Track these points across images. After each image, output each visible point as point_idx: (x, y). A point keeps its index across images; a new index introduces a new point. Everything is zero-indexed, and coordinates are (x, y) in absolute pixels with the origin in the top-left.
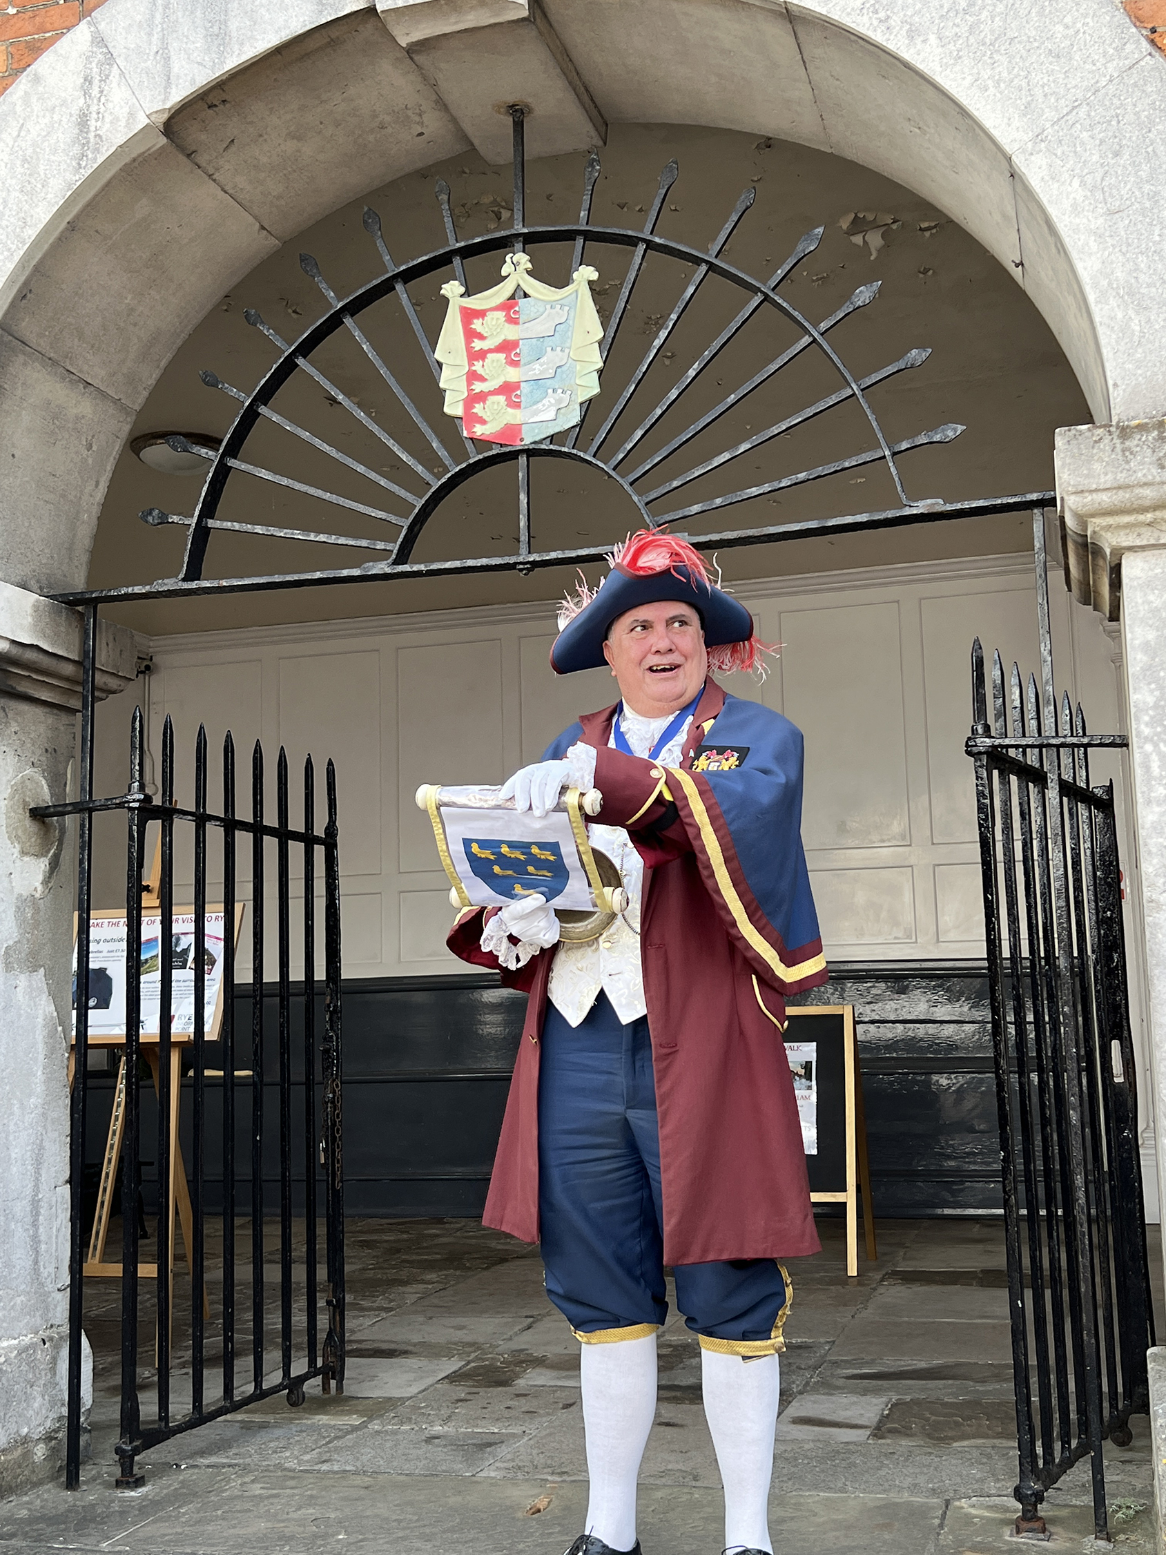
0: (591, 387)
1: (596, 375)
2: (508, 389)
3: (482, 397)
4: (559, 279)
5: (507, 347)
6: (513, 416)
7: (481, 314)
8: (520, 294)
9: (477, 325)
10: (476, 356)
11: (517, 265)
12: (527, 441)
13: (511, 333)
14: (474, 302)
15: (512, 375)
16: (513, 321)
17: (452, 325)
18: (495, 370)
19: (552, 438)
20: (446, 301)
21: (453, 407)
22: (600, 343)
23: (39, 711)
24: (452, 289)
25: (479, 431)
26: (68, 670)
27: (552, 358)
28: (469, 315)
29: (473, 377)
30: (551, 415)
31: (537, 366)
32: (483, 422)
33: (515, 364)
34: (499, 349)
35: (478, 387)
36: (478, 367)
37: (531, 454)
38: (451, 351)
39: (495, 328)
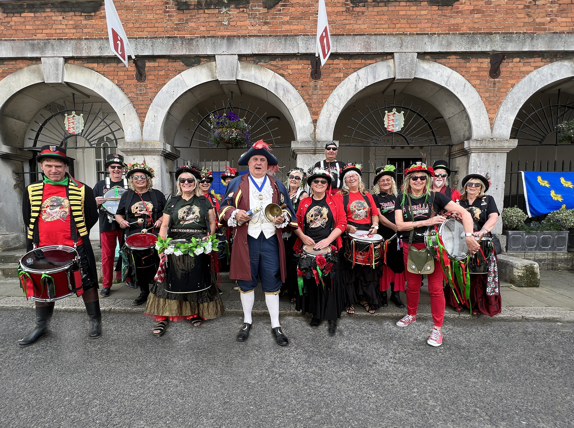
2: (393, 125)
3: (389, 126)
4: (400, 112)
8: (395, 113)
10: (389, 120)
11: (394, 110)
13: (393, 118)
14: (389, 114)
15: (393, 123)
17: (386, 116)
18: (391, 123)
19: (398, 132)
21: (386, 126)
24: (386, 112)
25: (389, 130)
29: (388, 123)
37: (395, 133)
38: (386, 119)
39: (391, 117)
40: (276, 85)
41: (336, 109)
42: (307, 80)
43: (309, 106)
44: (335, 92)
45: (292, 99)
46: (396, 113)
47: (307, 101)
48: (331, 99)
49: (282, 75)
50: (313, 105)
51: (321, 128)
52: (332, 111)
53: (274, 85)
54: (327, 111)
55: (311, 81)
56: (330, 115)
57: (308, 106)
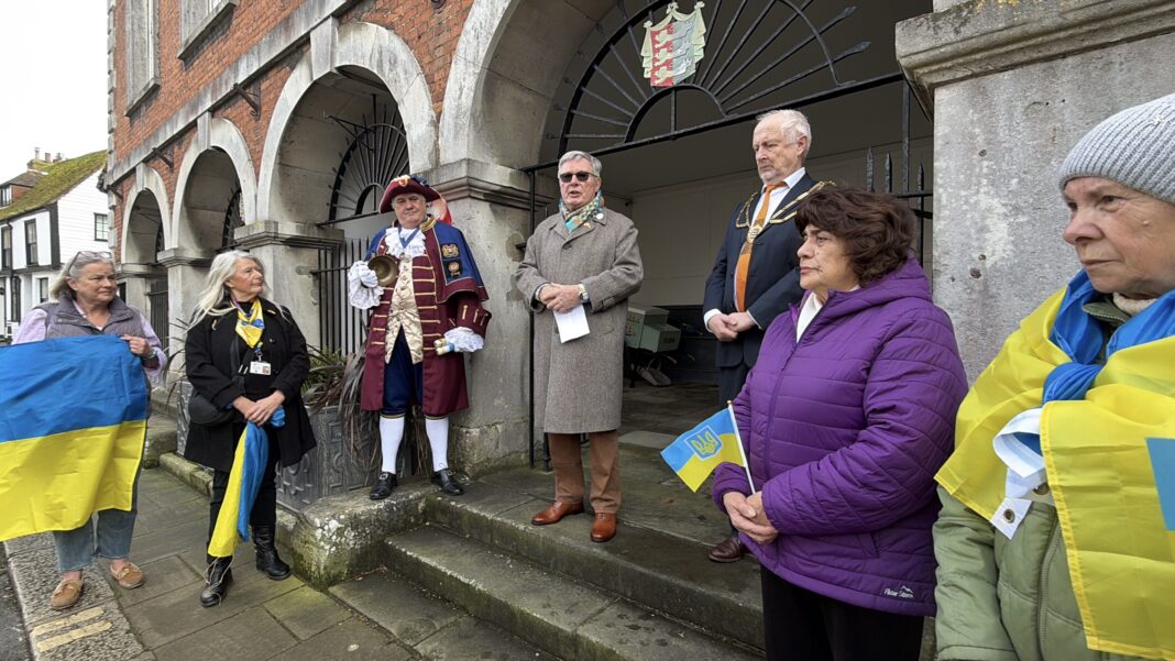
0: (700, 55)
1: (702, 51)
2: (668, 64)
3: (658, 68)
4: (689, 10)
5: (668, 45)
6: (670, 74)
7: (658, 33)
8: (674, 20)
9: (657, 38)
10: (656, 51)
11: (672, 10)
12: (675, 83)
13: (670, 38)
14: (656, 28)
15: (669, 56)
16: (670, 33)
17: (648, 39)
18: (664, 56)
19: (685, 81)
20: (645, 29)
21: (647, 74)
22: (705, 35)
23: (519, 211)
24: (648, 24)
25: (657, 82)
26: (526, 195)
27: (685, 45)
28: (654, 34)
29: (655, 60)
30: (684, 71)
31: (679, 51)
32: (658, 79)
33: (670, 51)
34: (665, 46)
35: (657, 64)
36: (657, 56)
37: (677, 89)
38: (646, 50)
39: (664, 37)
40: (381, 53)
41: (471, 70)
42: (425, 17)
43: (430, 81)
44: (468, 25)
45: (402, 76)
46: (680, 17)
47: (427, 70)
48: (461, 46)
49: (389, 27)
50: (436, 78)
51: (445, 134)
52: (464, 79)
53: (377, 55)
54: (456, 82)
55: (432, 17)
56: (461, 89)
57: (428, 83)
